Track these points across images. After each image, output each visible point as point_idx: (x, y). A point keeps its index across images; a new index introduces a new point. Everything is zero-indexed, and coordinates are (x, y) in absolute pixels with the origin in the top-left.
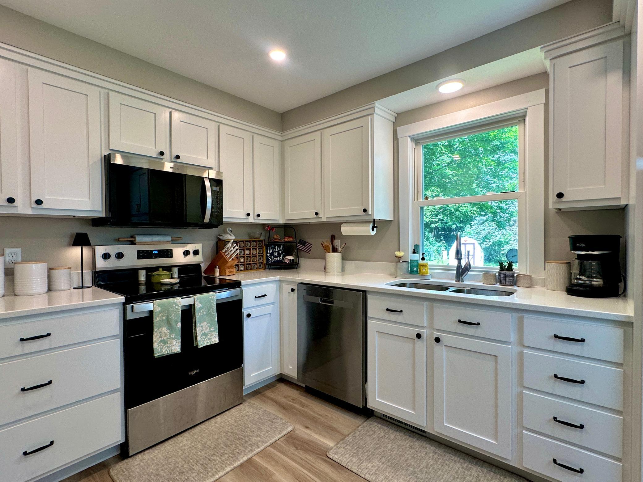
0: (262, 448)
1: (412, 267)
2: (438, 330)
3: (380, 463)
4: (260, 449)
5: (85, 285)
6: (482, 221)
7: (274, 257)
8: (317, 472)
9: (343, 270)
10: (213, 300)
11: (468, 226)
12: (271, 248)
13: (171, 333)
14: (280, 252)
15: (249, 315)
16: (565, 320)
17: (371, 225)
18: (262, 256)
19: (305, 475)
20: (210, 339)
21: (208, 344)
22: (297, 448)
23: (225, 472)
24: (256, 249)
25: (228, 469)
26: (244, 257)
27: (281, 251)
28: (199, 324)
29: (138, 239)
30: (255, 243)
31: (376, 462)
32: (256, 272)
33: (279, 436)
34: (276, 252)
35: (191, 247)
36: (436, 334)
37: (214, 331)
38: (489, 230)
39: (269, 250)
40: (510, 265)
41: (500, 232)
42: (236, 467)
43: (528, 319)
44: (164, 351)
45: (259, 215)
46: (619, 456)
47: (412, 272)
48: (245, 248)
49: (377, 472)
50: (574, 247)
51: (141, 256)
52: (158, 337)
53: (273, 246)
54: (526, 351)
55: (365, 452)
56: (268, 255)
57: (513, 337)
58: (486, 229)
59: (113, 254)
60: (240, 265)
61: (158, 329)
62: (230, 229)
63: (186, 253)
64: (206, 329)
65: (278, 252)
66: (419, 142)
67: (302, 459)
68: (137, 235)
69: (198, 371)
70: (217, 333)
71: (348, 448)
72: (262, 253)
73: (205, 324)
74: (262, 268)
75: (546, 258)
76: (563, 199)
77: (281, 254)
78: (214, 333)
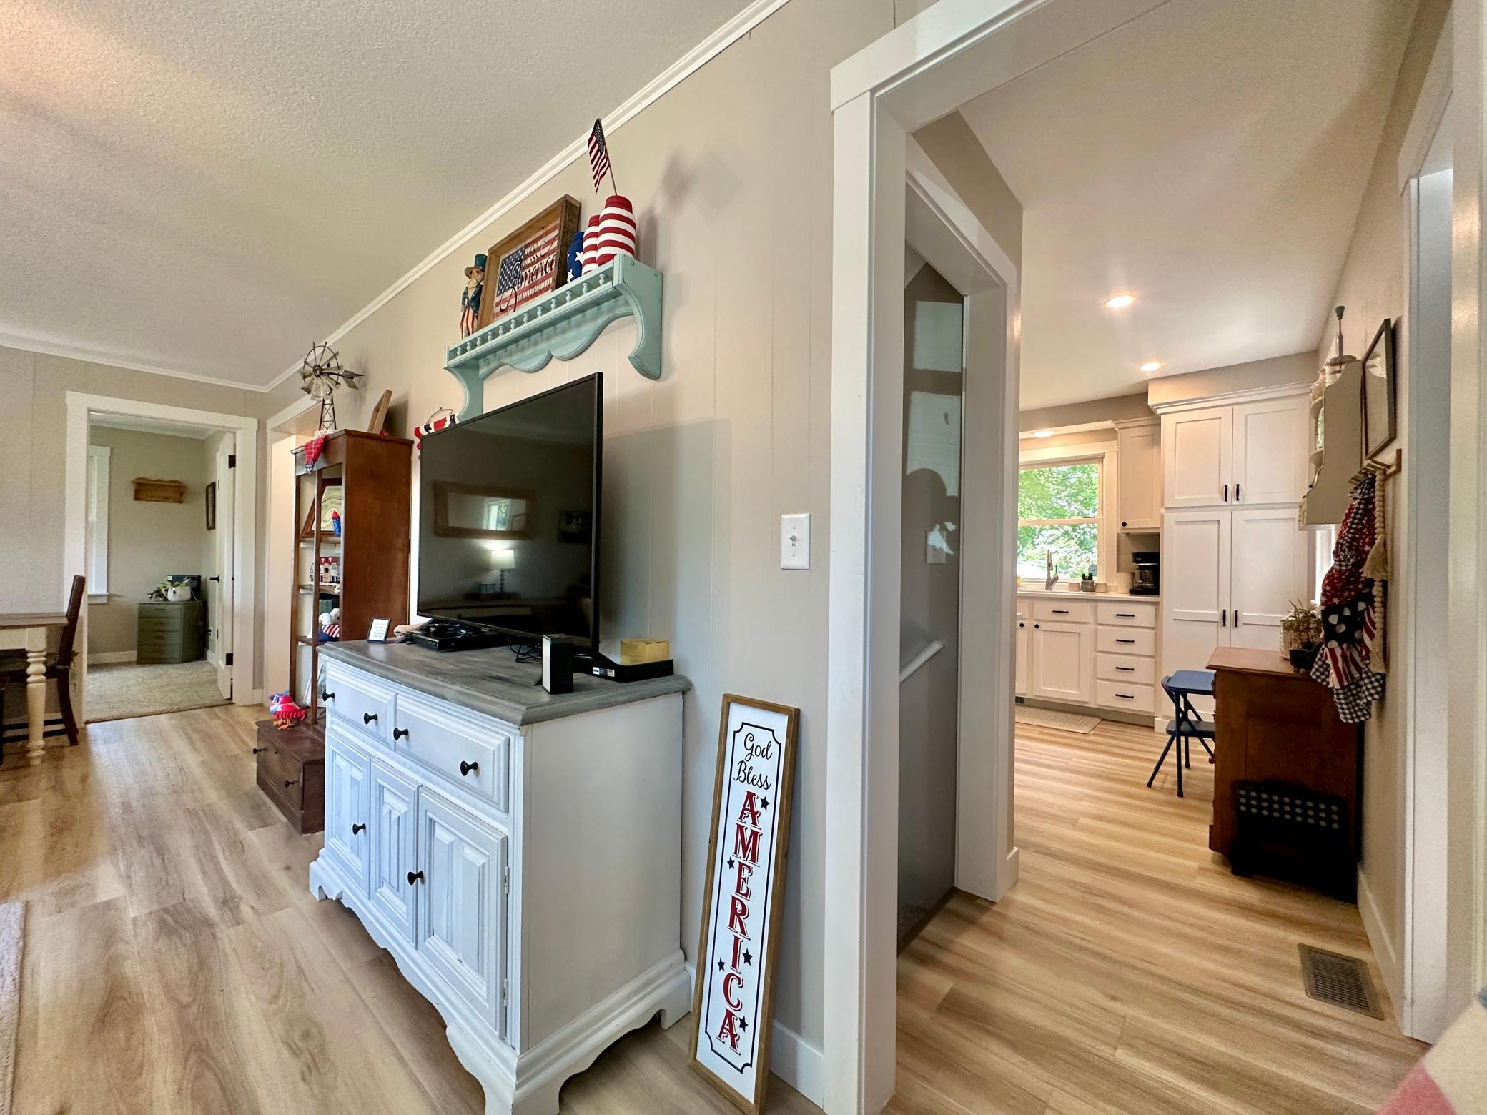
2: (1036, 620)
6: (1052, 538)
11: (1029, 545)
16: (1121, 605)
36: (1036, 623)
38: (1065, 554)
40: (1091, 575)
41: (1084, 556)
43: (1101, 606)
46: (1152, 683)
50: (1136, 561)
54: (1100, 627)
57: (1091, 620)
58: (1060, 551)
75: (1118, 570)
76: (1126, 527)
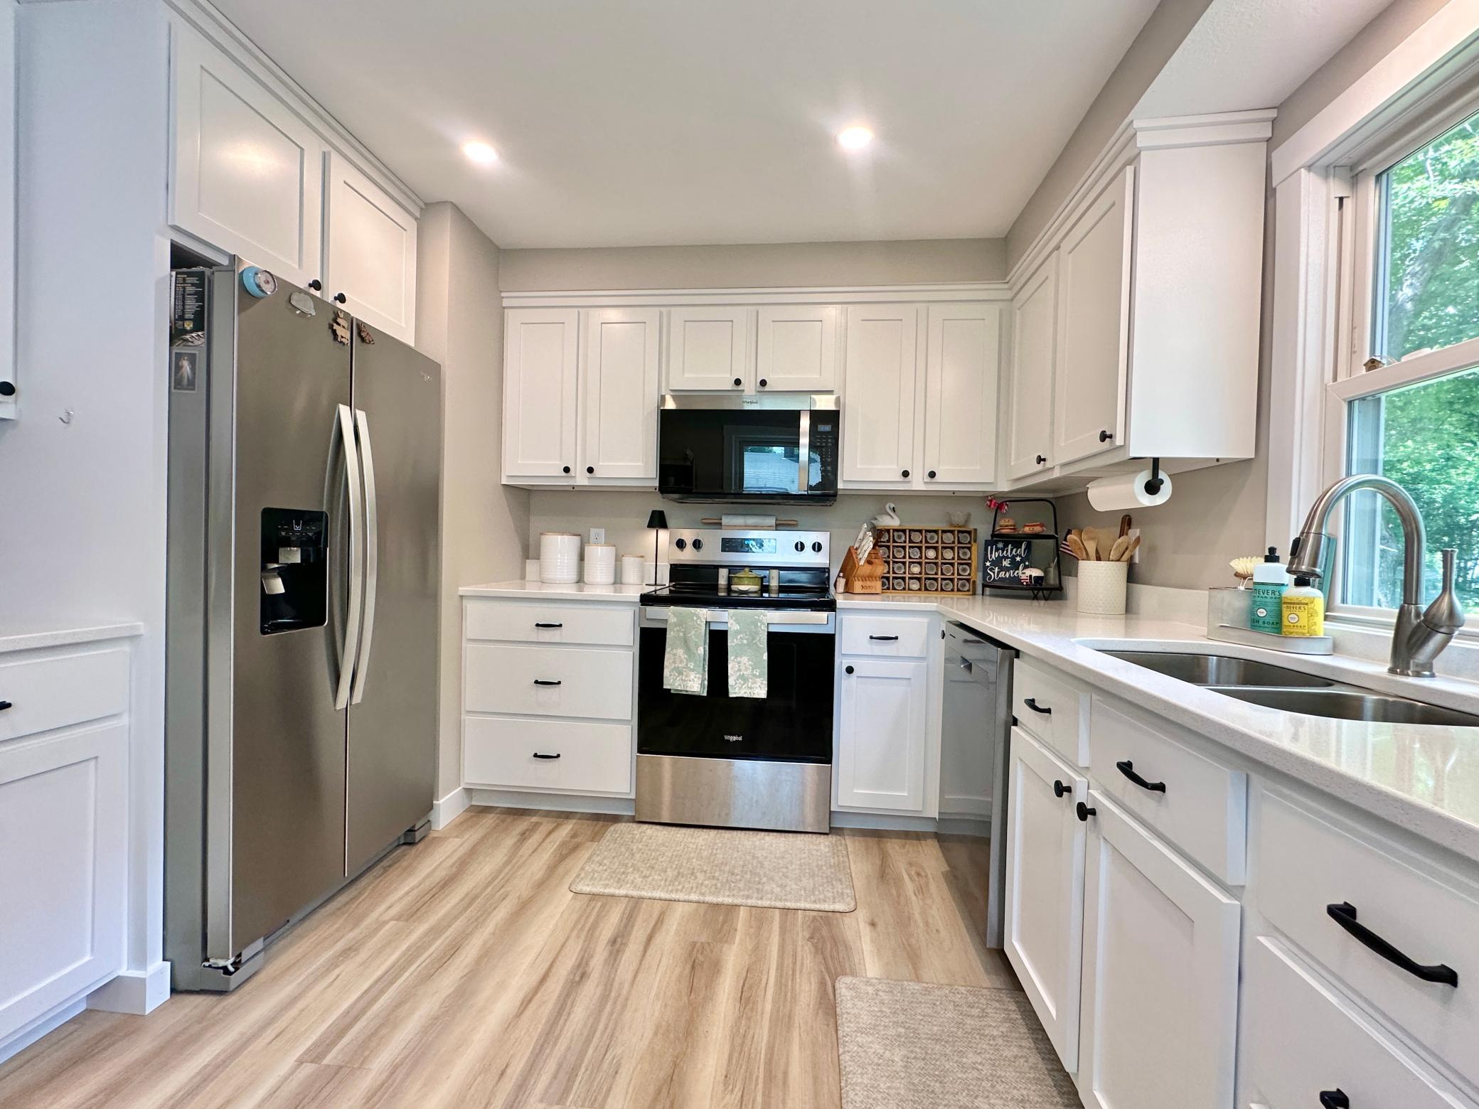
0: (766, 903)
1: (1255, 605)
3: (901, 1063)
4: (760, 903)
5: (658, 583)
7: (1002, 569)
8: (786, 985)
9: (1129, 608)
10: (761, 621)
12: (997, 550)
13: (689, 660)
14: (1018, 559)
15: (850, 670)
17: (1144, 477)
18: (969, 565)
19: (766, 977)
20: (751, 688)
21: (745, 696)
22: (811, 938)
23: (686, 897)
24: (952, 548)
25: (694, 897)
26: (920, 563)
27: (1020, 556)
28: (733, 658)
29: (726, 520)
30: (949, 535)
31: (898, 1055)
32: (952, 598)
33: (808, 906)
34: (1007, 557)
35: (809, 538)
36: (1092, 795)
37: (759, 677)
39: (991, 553)
42: (707, 903)
44: (676, 684)
45: (932, 475)
47: (1254, 623)
48: (924, 545)
49: (870, 1068)
51: (728, 547)
52: (671, 661)
53: (1000, 545)
55: (904, 1027)
56: (988, 564)
59: (689, 542)
60: (910, 578)
61: (672, 650)
62: (892, 505)
63: (800, 547)
64: (746, 669)
65: (1013, 558)
66: (1361, 168)
67: (795, 956)
68: (726, 514)
69: (740, 739)
70: (766, 682)
71: (885, 997)
72: (970, 559)
73: (745, 659)
74: (968, 591)
77: (1019, 563)
78: (758, 680)
